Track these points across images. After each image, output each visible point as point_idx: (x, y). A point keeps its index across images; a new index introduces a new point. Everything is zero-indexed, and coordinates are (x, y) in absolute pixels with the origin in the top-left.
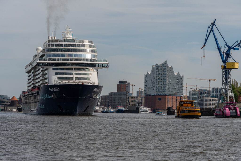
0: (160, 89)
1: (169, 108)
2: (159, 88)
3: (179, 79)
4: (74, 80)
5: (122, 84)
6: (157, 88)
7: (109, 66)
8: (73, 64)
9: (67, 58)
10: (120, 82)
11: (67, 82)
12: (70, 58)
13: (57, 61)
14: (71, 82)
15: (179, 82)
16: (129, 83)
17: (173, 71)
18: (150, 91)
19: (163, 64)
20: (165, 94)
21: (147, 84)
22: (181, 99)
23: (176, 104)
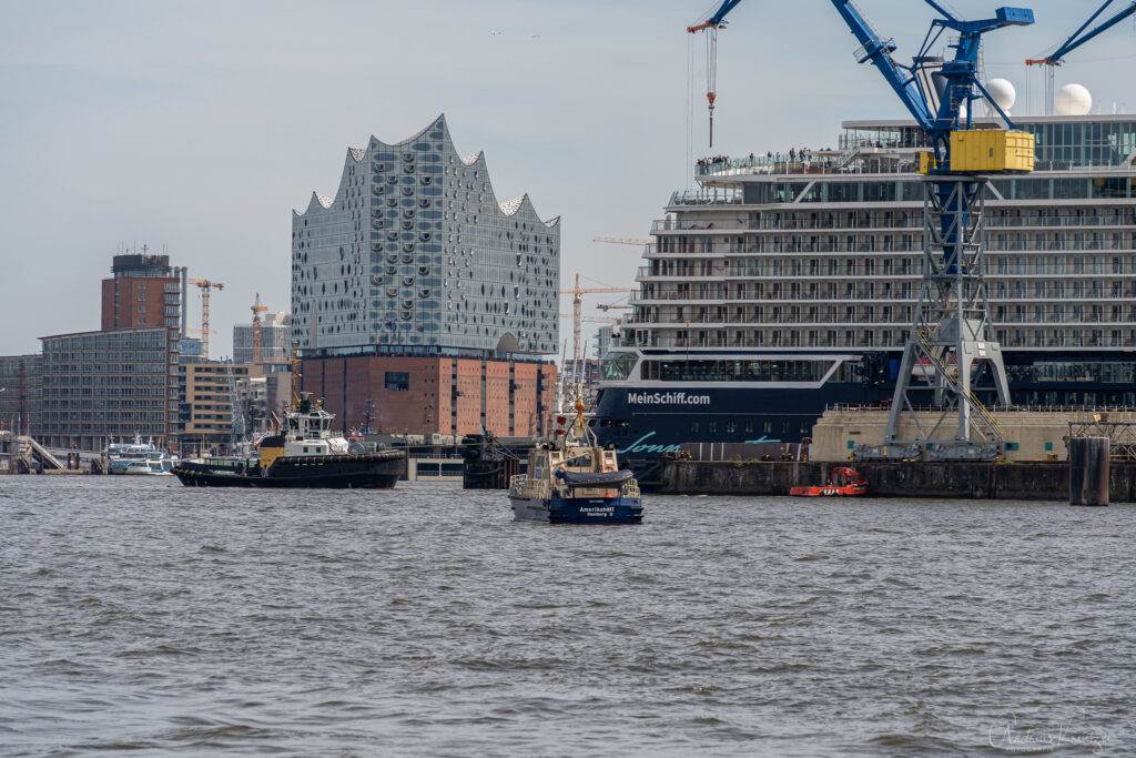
0: (398, 309)
2: (392, 305)
3: (532, 244)
5: (136, 274)
6: (377, 304)
10: (124, 264)
15: (532, 267)
16: (184, 270)
17: (490, 187)
18: (328, 322)
19: (421, 141)
20: (437, 343)
21: (312, 276)
22: (544, 382)
23: (512, 416)
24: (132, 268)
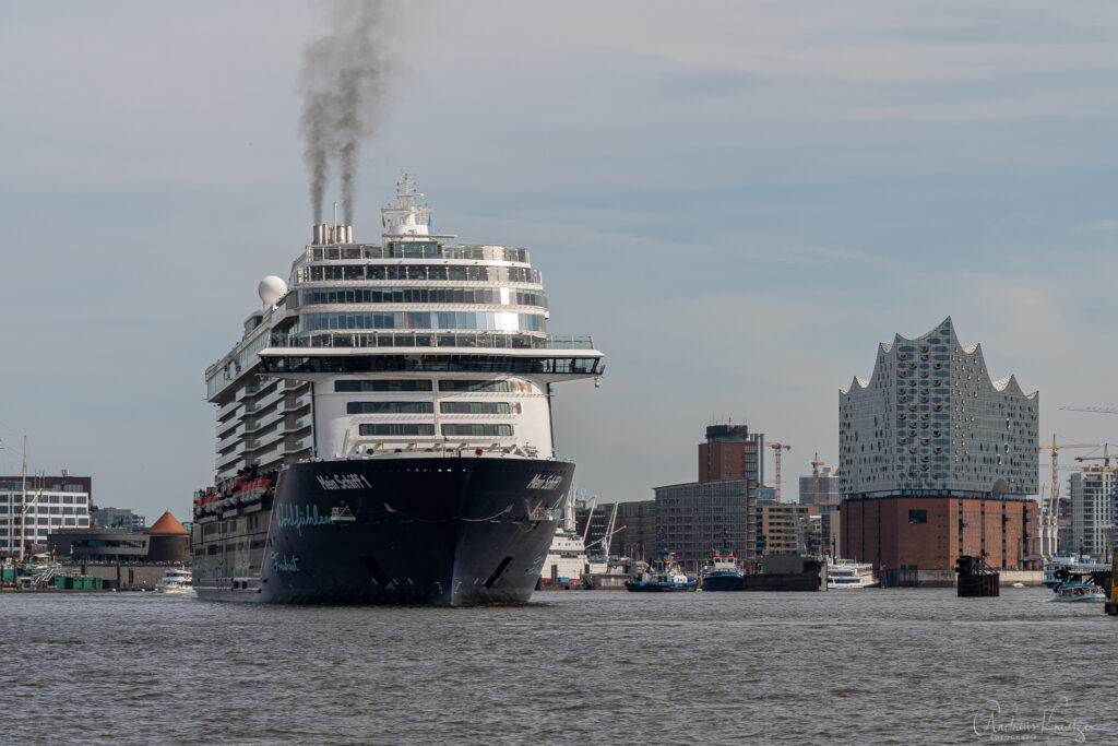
0: (919, 463)
1: (965, 563)
2: (914, 459)
3: (1018, 412)
4: (439, 435)
5: (722, 440)
6: (902, 459)
7: (603, 368)
8: (430, 361)
9: (402, 331)
10: (715, 432)
11: (404, 446)
12: (417, 331)
13: (357, 346)
14: (421, 448)
15: (1018, 429)
16: (762, 435)
17: (985, 371)
18: (866, 473)
19: (934, 336)
20: (948, 488)
21: (854, 438)
22: (1028, 516)
23: (1004, 541)
24: (720, 435)
